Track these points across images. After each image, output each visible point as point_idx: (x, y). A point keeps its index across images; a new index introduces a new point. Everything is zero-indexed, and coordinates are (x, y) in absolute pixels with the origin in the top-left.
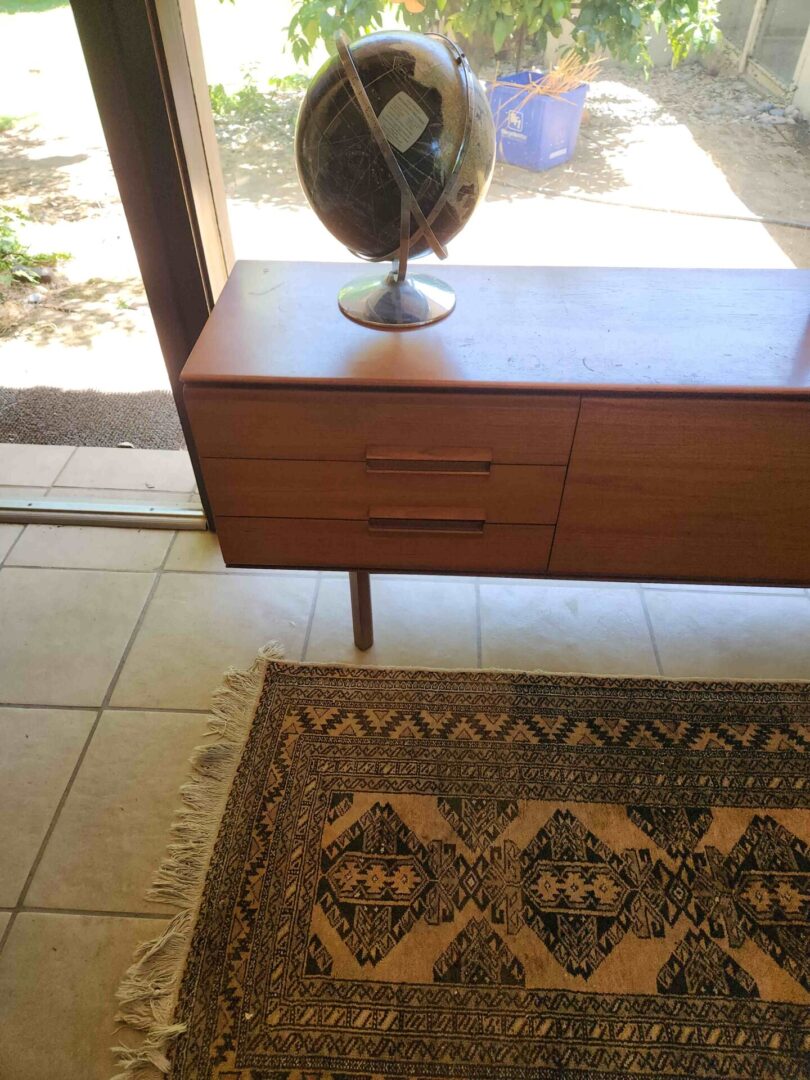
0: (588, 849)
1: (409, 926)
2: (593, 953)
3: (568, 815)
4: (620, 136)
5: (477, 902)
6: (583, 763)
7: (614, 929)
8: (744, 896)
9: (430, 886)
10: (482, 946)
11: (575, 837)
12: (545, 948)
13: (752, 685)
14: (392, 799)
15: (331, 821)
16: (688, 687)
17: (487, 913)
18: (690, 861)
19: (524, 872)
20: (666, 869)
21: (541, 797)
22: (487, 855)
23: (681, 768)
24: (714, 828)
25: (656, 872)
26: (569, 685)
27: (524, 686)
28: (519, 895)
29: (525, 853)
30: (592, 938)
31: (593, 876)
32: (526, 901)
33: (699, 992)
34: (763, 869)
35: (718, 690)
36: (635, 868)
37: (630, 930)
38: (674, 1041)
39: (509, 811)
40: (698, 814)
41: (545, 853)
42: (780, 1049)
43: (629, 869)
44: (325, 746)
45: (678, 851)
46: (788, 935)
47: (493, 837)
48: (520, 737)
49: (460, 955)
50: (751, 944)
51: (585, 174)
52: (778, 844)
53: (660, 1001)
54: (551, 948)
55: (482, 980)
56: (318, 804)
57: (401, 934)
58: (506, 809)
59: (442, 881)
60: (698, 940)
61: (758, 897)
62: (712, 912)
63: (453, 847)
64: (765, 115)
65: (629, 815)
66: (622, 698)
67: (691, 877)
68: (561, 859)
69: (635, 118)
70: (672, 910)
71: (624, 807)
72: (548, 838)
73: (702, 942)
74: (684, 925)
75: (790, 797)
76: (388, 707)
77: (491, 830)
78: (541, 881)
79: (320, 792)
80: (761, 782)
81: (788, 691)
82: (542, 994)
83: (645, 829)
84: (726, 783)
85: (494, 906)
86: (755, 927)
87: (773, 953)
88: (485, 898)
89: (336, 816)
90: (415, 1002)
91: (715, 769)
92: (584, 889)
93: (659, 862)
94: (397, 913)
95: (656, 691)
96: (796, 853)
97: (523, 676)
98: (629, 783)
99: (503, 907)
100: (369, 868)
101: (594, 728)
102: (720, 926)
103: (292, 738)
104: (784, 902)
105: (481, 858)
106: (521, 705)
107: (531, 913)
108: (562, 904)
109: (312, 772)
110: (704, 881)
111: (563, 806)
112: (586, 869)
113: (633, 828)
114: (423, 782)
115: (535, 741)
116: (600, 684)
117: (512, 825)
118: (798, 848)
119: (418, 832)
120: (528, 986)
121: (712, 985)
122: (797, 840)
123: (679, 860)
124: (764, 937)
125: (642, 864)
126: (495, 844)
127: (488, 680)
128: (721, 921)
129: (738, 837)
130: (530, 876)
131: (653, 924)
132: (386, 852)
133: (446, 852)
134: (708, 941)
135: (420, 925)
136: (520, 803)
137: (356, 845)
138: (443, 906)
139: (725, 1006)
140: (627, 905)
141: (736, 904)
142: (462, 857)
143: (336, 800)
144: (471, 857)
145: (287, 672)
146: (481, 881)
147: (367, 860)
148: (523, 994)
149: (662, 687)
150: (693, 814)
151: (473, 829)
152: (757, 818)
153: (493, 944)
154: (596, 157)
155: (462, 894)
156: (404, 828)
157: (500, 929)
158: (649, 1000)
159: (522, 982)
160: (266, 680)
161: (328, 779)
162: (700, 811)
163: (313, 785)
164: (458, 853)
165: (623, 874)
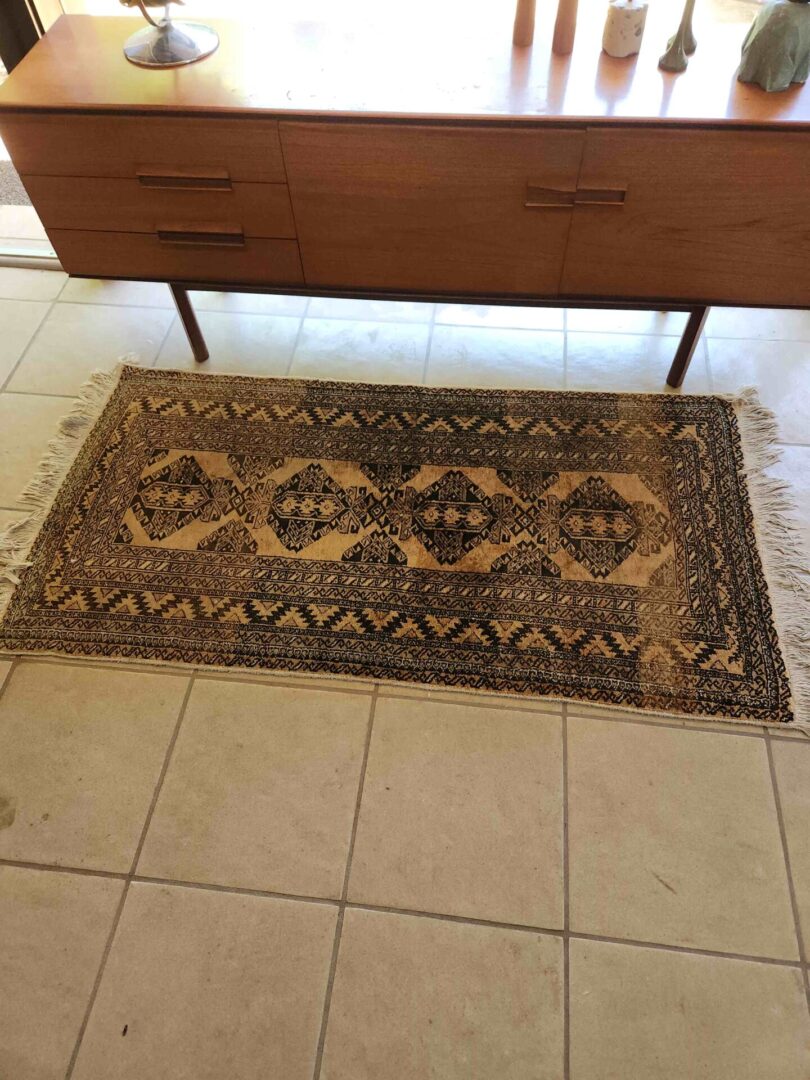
0: (325, 486)
1: (188, 522)
2: (306, 540)
3: (319, 467)
5: (238, 511)
6: (341, 437)
7: (325, 528)
8: (421, 514)
9: (210, 501)
10: (234, 534)
11: (318, 479)
12: (275, 536)
13: (489, 391)
14: (197, 454)
15: (150, 464)
16: (437, 393)
17: (243, 518)
18: (392, 495)
19: (276, 496)
20: (373, 498)
21: (303, 456)
22: (253, 488)
23: (410, 441)
24: (418, 477)
25: (367, 500)
26: (349, 388)
27: (314, 388)
28: (268, 509)
29: (280, 486)
30: (309, 532)
31: (322, 501)
32: (272, 512)
33: (368, 561)
34: (441, 500)
35: (461, 394)
36: (353, 497)
37: (335, 530)
38: (341, 583)
39: (277, 463)
40: (409, 469)
41: (294, 487)
42: (408, 590)
43: (349, 497)
44: (156, 421)
45: (387, 489)
46: (441, 536)
47: (260, 478)
48: (301, 421)
49: (218, 537)
50: (414, 538)
52: (459, 487)
53: (340, 565)
54: (279, 535)
55: (228, 550)
56: (144, 454)
57: (182, 525)
58: (276, 462)
59: (216, 499)
60: (379, 535)
61: (431, 515)
62: (394, 521)
63: (231, 482)
65: (361, 468)
66: (386, 398)
67: (390, 501)
68: (304, 491)
70: (369, 519)
71: (359, 464)
72: (299, 479)
73: (381, 537)
74: (375, 527)
75: (481, 460)
76: (209, 399)
77: (261, 474)
78: (285, 503)
79: (147, 447)
80: (465, 451)
81: (514, 395)
82: (265, 558)
83: (369, 476)
84: (439, 451)
85: (249, 515)
86: (421, 529)
87: (426, 545)
88: (244, 510)
89: (154, 462)
90: (182, 559)
91: (435, 443)
92: (313, 506)
93: (372, 494)
94: (183, 515)
95: (413, 394)
96: (469, 492)
97: (315, 382)
98: (369, 449)
99: (255, 515)
100: (170, 491)
101: (357, 416)
102: (397, 529)
103: (133, 415)
104: (447, 518)
105: (249, 488)
106: (309, 400)
107: (273, 518)
108: (296, 514)
109: (143, 436)
110: (398, 506)
111: (316, 462)
112: (318, 497)
113: (360, 474)
114: (220, 444)
115: (311, 423)
116: (372, 388)
117: (276, 471)
118: (472, 489)
119: (209, 473)
120: (259, 553)
121: (378, 558)
122: (473, 485)
123: (386, 493)
124: (424, 535)
125: (358, 495)
126: (262, 481)
127: (289, 384)
128: (399, 527)
129: (432, 482)
130: (280, 498)
131: (353, 527)
132: (184, 483)
133: (226, 484)
134: (385, 536)
135: (196, 522)
136: (286, 459)
137: (164, 478)
138: (214, 512)
139: (382, 569)
140: (339, 517)
141: (414, 518)
142: (235, 488)
143: (157, 452)
144: (241, 487)
145: (138, 374)
146: (244, 500)
147: (169, 486)
148: (252, 558)
149: (418, 391)
150: (406, 469)
151: (249, 472)
152: (451, 472)
153: (242, 533)
155: (229, 507)
156: (201, 471)
157: (249, 526)
158: (333, 564)
159: (254, 552)
160: (121, 378)
161: (153, 441)
162: (412, 467)
163: (142, 443)
164: (233, 486)
165: (343, 501)
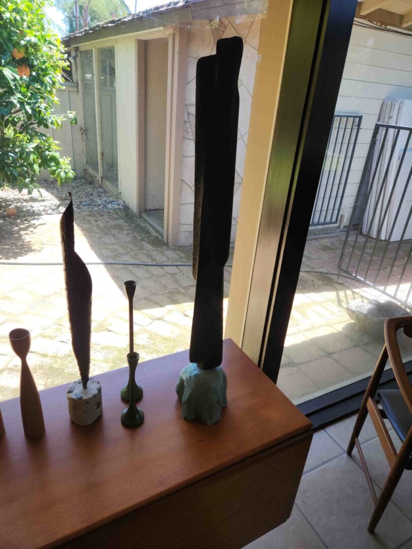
4: (33, 222)
51: (8, 247)
64: (110, 204)
69: (44, 211)
154: (16, 236)
